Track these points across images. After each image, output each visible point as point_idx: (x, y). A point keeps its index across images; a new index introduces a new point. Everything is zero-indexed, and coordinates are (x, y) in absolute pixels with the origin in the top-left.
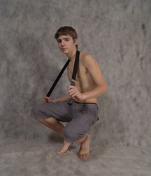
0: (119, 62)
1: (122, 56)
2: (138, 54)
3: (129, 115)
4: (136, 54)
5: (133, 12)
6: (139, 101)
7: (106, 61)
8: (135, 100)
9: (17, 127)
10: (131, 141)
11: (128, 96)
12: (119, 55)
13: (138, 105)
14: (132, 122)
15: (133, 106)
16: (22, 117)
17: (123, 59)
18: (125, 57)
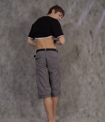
0: (76, 58)
1: (78, 54)
2: (89, 52)
3: (87, 95)
4: (87, 52)
5: (82, 24)
6: (93, 84)
7: (68, 59)
8: (90, 83)
9: (9, 110)
10: (91, 113)
11: (85, 81)
12: (76, 54)
13: (92, 87)
14: (90, 99)
15: (89, 88)
16: (13, 103)
17: (78, 56)
18: (80, 55)
